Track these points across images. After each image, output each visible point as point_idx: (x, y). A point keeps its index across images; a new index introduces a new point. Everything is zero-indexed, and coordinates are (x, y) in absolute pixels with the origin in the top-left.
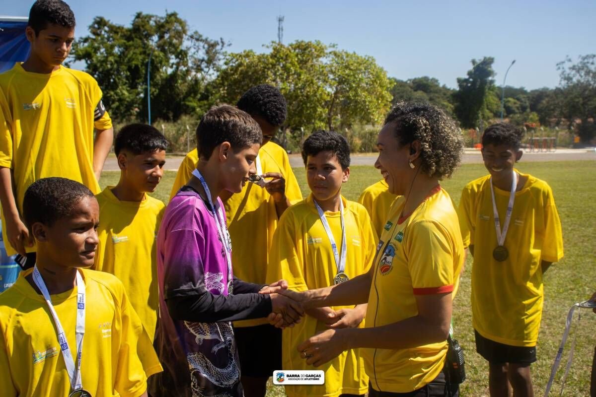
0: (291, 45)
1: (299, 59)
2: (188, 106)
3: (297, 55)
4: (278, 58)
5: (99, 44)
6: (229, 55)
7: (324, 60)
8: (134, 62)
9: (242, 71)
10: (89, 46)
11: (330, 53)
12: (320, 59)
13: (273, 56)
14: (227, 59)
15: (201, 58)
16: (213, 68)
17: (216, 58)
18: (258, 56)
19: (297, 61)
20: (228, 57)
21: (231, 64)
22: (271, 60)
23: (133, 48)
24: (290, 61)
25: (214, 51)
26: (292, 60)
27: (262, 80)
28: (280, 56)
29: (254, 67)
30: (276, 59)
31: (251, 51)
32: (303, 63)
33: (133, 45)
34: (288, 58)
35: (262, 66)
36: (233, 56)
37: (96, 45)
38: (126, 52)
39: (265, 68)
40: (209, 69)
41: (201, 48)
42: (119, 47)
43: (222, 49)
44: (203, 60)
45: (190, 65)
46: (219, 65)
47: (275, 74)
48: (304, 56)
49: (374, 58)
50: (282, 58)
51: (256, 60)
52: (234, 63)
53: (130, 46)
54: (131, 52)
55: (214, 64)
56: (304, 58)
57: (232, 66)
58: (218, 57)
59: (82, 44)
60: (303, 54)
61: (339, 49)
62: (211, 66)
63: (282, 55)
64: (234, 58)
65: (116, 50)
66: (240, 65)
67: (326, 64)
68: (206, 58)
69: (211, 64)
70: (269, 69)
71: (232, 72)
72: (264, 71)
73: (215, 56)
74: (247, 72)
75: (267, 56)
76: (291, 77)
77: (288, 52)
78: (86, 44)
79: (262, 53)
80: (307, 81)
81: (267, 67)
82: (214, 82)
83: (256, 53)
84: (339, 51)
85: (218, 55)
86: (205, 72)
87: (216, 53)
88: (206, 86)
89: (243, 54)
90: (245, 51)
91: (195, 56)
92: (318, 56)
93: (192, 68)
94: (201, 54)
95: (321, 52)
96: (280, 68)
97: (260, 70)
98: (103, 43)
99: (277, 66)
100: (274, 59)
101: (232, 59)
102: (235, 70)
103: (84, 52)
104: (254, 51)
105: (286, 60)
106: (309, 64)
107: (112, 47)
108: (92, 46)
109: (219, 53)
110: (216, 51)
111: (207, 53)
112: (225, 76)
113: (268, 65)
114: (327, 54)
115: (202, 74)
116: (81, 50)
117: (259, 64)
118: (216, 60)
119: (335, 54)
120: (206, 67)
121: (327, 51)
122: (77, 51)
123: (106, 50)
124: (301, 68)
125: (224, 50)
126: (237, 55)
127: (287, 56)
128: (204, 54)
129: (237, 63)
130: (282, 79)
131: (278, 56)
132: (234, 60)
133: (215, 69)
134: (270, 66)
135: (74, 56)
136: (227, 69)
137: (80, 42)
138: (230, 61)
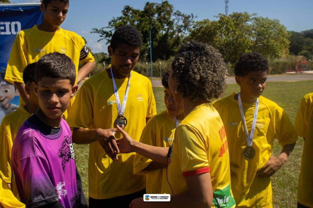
0: (230, 15)
1: (234, 23)
2: (174, 52)
3: (233, 21)
4: (222, 23)
5: (127, 20)
6: (196, 23)
7: (249, 23)
8: (145, 29)
9: (202, 31)
10: (121, 22)
11: (253, 19)
12: (247, 22)
13: (220, 22)
14: (194, 25)
15: (181, 25)
16: (187, 30)
17: (189, 24)
18: (211, 22)
19: (234, 24)
20: (195, 24)
21: (196, 28)
22: (218, 24)
23: (144, 21)
24: (229, 24)
25: (188, 21)
26: (230, 24)
27: (213, 35)
28: (224, 22)
29: (209, 28)
30: (221, 23)
31: (208, 20)
32: (237, 25)
33: (144, 20)
34: (229, 23)
35: (213, 28)
36: (198, 23)
37: (125, 21)
38: (141, 24)
39: (215, 28)
40: (185, 31)
41: (181, 19)
42: (138, 21)
43: (192, 19)
44: (182, 26)
45: (175, 29)
46: (191, 28)
47: (221, 32)
48: (237, 21)
49: (279, 20)
50: (225, 23)
51: (210, 24)
52: (198, 27)
53: (143, 20)
54: (144, 24)
55: (188, 28)
56: (238, 22)
57: (197, 28)
58: (190, 24)
59: (118, 21)
60: (237, 20)
61: (258, 16)
62: (186, 29)
63: (225, 21)
64: (198, 24)
65: (136, 23)
66: (201, 28)
67: (250, 25)
68: (183, 25)
69: (187, 28)
70: (217, 29)
71: (197, 32)
72: (214, 31)
73: (189, 23)
74: (205, 31)
75: (216, 22)
76: (230, 33)
77: (228, 19)
78: (120, 21)
79: (214, 20)
80: (239, 35)
81: (217, 28)
82: (188, 38)
83: (210, 21)
85: (190, 23)
86: (183, 33)
87: (189, 22)
88: (184, 40)
89: (203, 21)
90: (204, 20)
91: (178, 24)
92: (246, 21)
93: (176, 30)
94: (181, 23)
95: (247, 18)
96: (224, 29)
97: (213, 30)
98: (128, 19)
99: (222, 28)
100: (220, 23)
101: (197, 25)
102: (199, 30)
103: (119, 25)
104: (209, 20)
105: (227, 24)
106: (241, 25)
107: (134, 21)
108: (123, 21)
109: (191, 22)
110: (189, 21)
111: (184, 22)
112: (193, 34)
113: (217, 27)
114: (251, 19)
115: (181, 33)
116: (118, 24)
117: (212, 26)
118: (189, 26)
119: (256, 19)
120: (184, 30)
122: (116, 24)
123: (131, 23)
124: (236, 28)
125: (193, 20)
126: (200, 22)
127: (228, 21)
128: (182, 22)
129: (200, 27)
130: (225, 35)
131: (223, 22)
132: (198, 25)
133: (188, 30)
134: (218, 27)
135: (114, 27)
136: (194, 30)
137: (117, 19)
138: (196, 26)
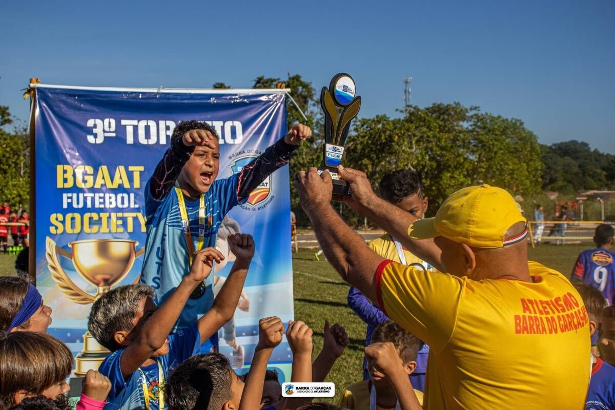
0: (427, 109)
6: (359, 121)
7: (465, 125)
11: (472, 117)
12: (461, 123)
13: (408, 121)
18: (393, 121)
21: (361, 131)
22: (406, 126)
31: (385, 116)
35: (397, 132)
36: (364, 121)
49: (523, 121)
51: (391, 125)
61: (482, 112)
64: (365, 123)
67: (467, 128)
75: (402, 121)
77: (425, 115)
79: (397, 118)
83: (389, 118)
84: (482, 114)
89: (376, 119)
90: (377, 116)
92: (459, 120)
93: (318, 135)
95: (461, 115)
101: (363, 125)
104: (388, 116)
114: (468, 117)
117: (394, 129)
119: (477, 117)
121: (469, 114)
126: (370, 120)
138: (361, 127)
